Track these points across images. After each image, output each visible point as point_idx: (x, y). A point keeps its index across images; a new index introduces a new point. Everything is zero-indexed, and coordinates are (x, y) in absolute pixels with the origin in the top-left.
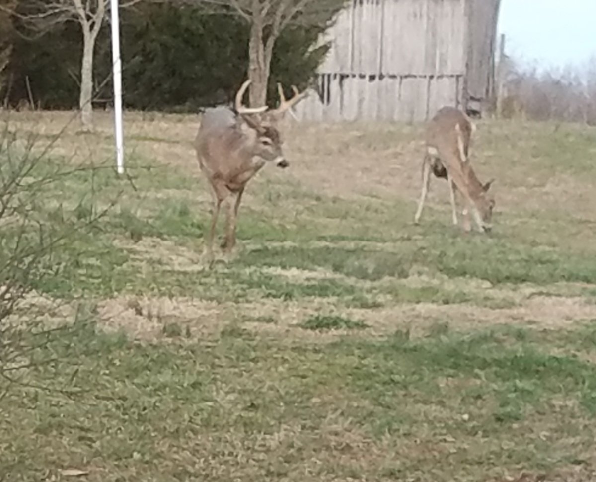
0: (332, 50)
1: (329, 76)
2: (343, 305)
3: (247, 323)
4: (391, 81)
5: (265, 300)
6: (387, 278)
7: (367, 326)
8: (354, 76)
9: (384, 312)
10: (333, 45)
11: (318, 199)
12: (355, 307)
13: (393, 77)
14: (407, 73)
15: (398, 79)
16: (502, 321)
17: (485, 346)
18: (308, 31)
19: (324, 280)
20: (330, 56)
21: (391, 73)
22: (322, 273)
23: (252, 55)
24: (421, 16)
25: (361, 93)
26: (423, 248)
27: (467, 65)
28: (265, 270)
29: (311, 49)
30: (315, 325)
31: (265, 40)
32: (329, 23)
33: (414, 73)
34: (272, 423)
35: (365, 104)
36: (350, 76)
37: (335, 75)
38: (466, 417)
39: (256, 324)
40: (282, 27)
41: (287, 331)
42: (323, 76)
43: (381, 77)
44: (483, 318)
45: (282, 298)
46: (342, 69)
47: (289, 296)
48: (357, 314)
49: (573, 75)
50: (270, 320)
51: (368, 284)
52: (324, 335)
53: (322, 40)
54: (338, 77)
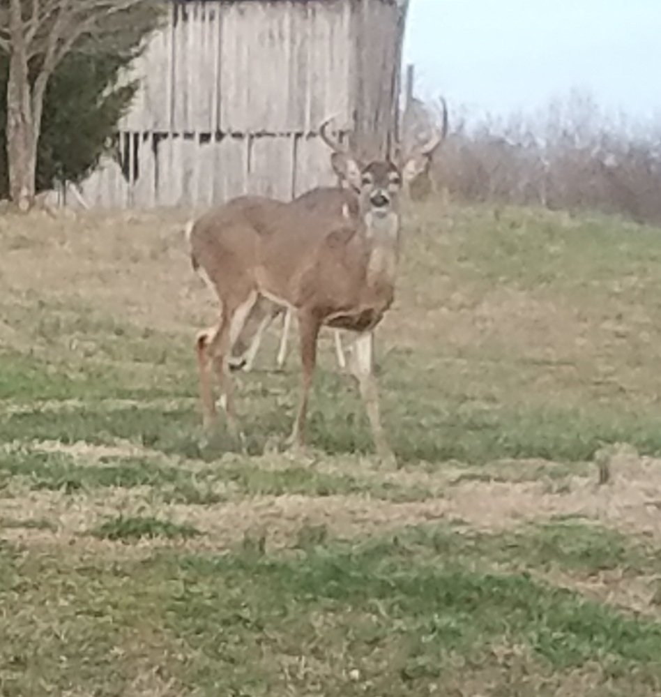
0: (140, 94)
1: (136, 136)
2: (161, 498)
3: (9, 531)
4: (234, 141)
5: (36, 494)
6: (228, 456)
7: (198, 533)
8: (175, 135)
9: (224, 510)
10: (142, 85)
11: (119, 332)
12: (180, 501)
13: (238, 136)
14: (259, 130)
15: (246, 140)
16: (412, 521)
17: (385, 562)
18: (101, 63)
19: (129, 460)
20: (138, 103)
21: (234, 131)
22: (126, 450)
23: (12, 104)
24: (281, 36)
25: (187, 162)
26: (288, 408)
27: (355, 116)
28: (36, 445)
29: (106, 93)
30: (115, 531)
31: (32, 79)
32: (134, 50)
33: (270, 129)
34: (49, 688)
35: (194, 181)
36: (170, 136)
37: (146, 136)
38: (355, 674)
39: (22, 531)
40: (60, 56)
41: (72, 543)
42: (127, 135)
43: (220, 136)
44: (383, 518)
45: (63, 490)
46: (156, 124)
47: (73, 486)
48: (182, 514)
49: (523, 130)
50: (44, 525)
51: (198, 466)
52: (129, 547)
53: (124, 78)
54: (150, 138)
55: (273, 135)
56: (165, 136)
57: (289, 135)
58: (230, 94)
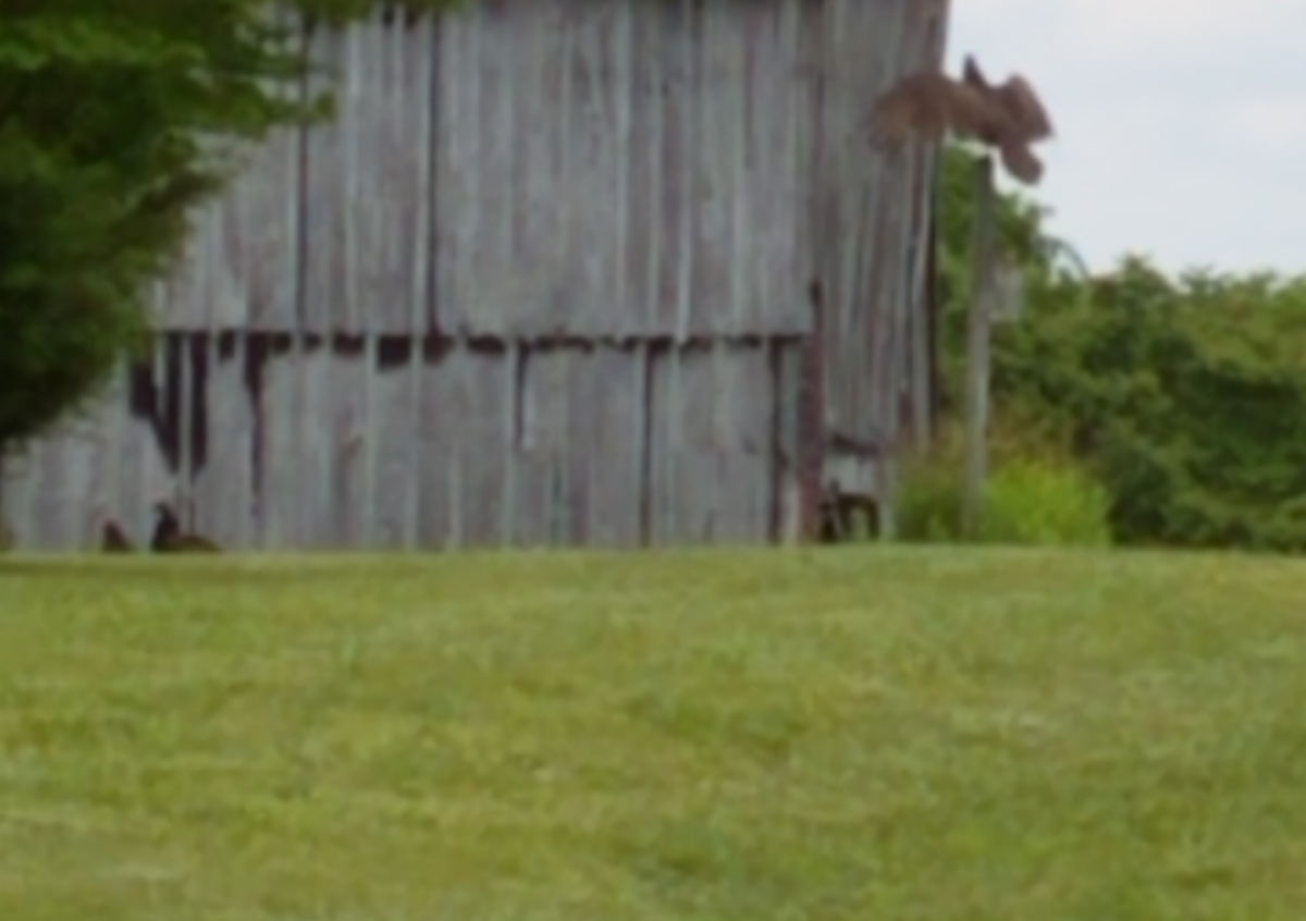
1: (199, 342)
4: (477, 363)
8: (312, 342)
13: (487, 346)
14: (546, 328)
15: (511, 357)
21: (478, 330)
24: (607, 73)
25: (343, 419)
27: (815, 292)
33: (578, 326)
35: (367, 469)
36: (297, 345)
37: (227, 344)
42: (173, 340)
43: (436, 345)
46: (256, 307)
54: (239, 349)
55: (583, 344)
56: (282, 342)
57: (630, 344)
58: (465, 228)
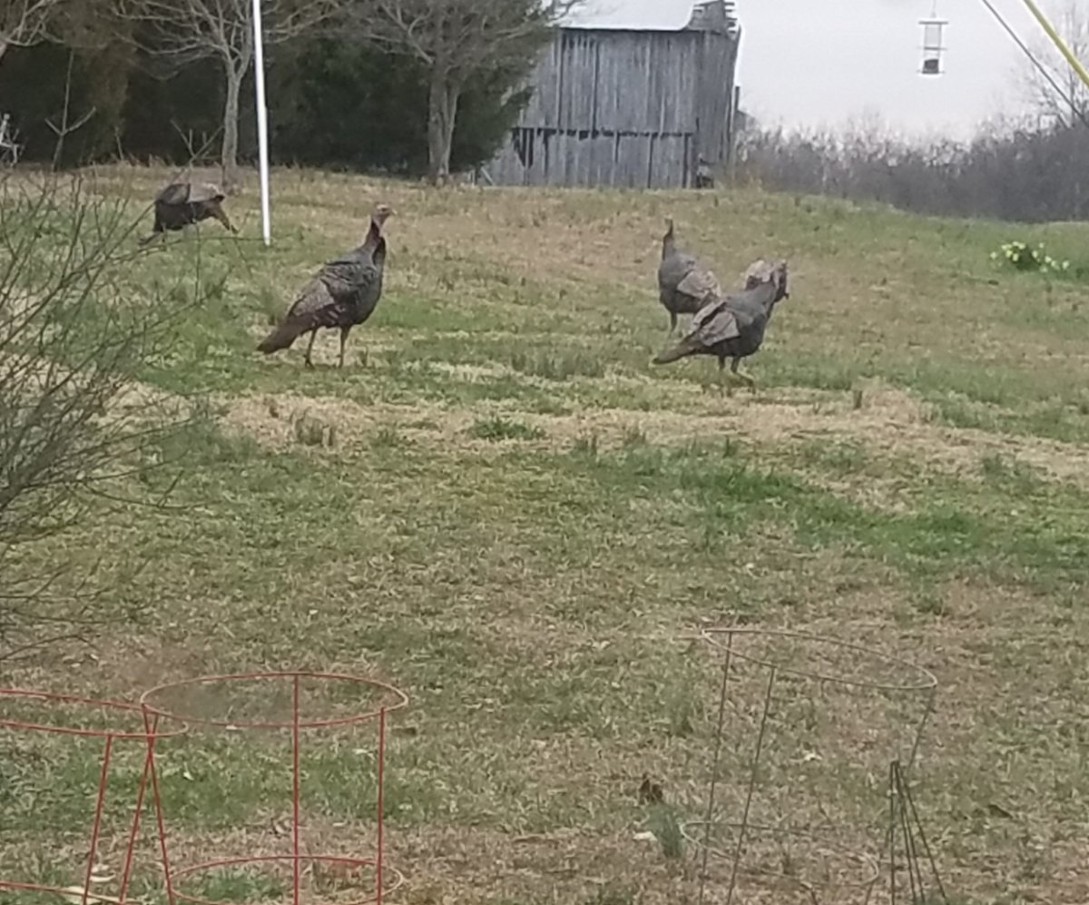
0: (534, 101)
1: (532, 130)
2: (522, 409)
3: (404, 429)
4: (606, 138)
5: (428, 403)
6: (577, 378)
8: (562, 132)
9: (568, 420)
10: (537, 91)
11: (505, 281)
13: (609, 134)
14: (625, 129)
15: (615, 137)
16: (709, 432)
19: (501, 379)
20: (534, 105)
21: (607, 129)
22: (500, 370)
25: (570, 152)
27: (697, 122)
28: (432, 365)
29: (508, 95)
33: (634, 130)
36: (558, 132)
37: (540, 131)
39: (414, 430)
42: (525, 130)
43: (595, 133)
45: (450, 399)
46: (547, 123)
49: (826, 137)
50: (433, 426)
51: (553, 385)
52: (495, 445)
54: (543, 133)
55: (636, 135)
56: (554, 132)
57: (647, 135)
58: (604, 101)
